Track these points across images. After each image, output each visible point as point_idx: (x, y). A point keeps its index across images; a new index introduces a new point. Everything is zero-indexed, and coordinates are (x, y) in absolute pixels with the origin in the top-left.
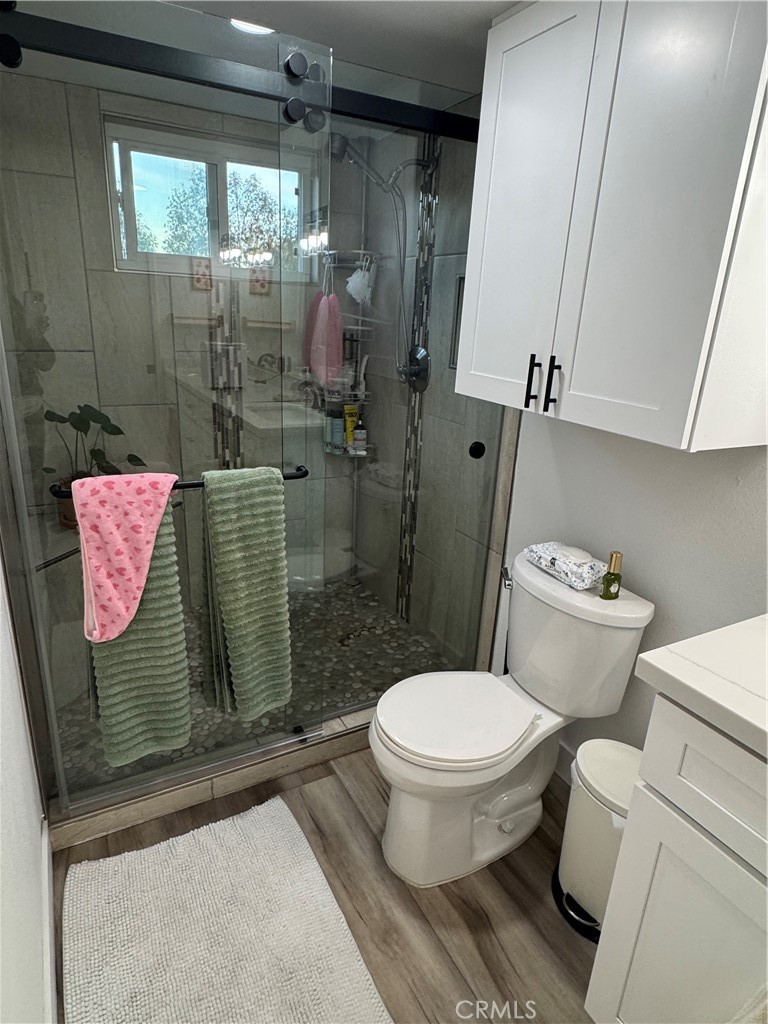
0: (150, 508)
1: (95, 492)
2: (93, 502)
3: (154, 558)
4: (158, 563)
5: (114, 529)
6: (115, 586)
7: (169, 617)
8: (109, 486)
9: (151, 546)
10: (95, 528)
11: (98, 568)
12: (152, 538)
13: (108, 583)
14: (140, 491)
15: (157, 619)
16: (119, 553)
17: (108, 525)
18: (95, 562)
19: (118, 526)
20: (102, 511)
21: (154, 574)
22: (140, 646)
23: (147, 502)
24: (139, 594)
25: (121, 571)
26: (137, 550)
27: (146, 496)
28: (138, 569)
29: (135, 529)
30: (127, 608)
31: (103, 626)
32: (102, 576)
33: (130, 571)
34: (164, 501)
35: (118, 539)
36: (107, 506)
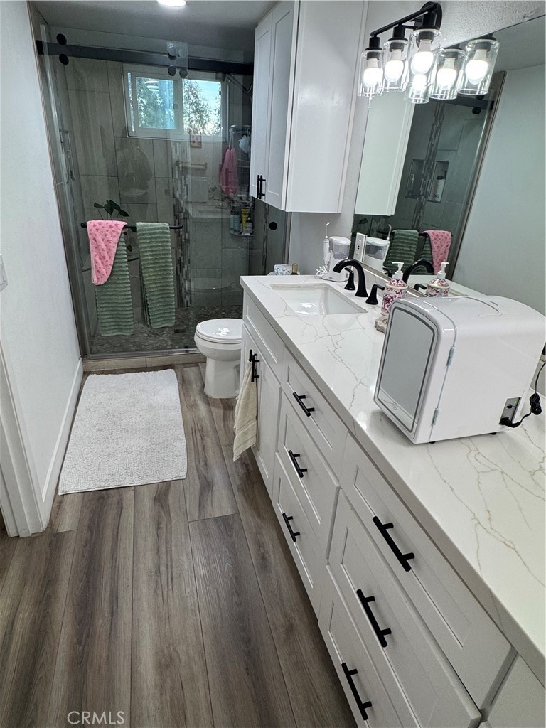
0: (115, 234)
1: (95, 225)
2: (94, 229)
3: (116, 254)
4: (118, 257)
5: (101, 241)
6: (102, 263)
7: (123, 279)
8: (100, 224)
9: (115, 249)
10: (94, 239)
11: (96, 255)
12: (116, 246)
13: (99, 262)
14: (111, 227)
15: (118, 279)
16: (103, 250)
17: (99, 238)
18: (95, 253)
19: (103, 240)
20: (97, 233)
21: (117, 261)
22: (112, 289)
23: (114, 231)
24: (111, 268)
25: (104, 257)
26: (110, 250)
27: (113, 229)
28: (110, 257)
29: (109, 241)
30: (107, 273)
31: (98, 279)
32: (97, 258)
33: (107, 258)
34: (120, 231)
35: (103, 244)
36: (99, 231)
